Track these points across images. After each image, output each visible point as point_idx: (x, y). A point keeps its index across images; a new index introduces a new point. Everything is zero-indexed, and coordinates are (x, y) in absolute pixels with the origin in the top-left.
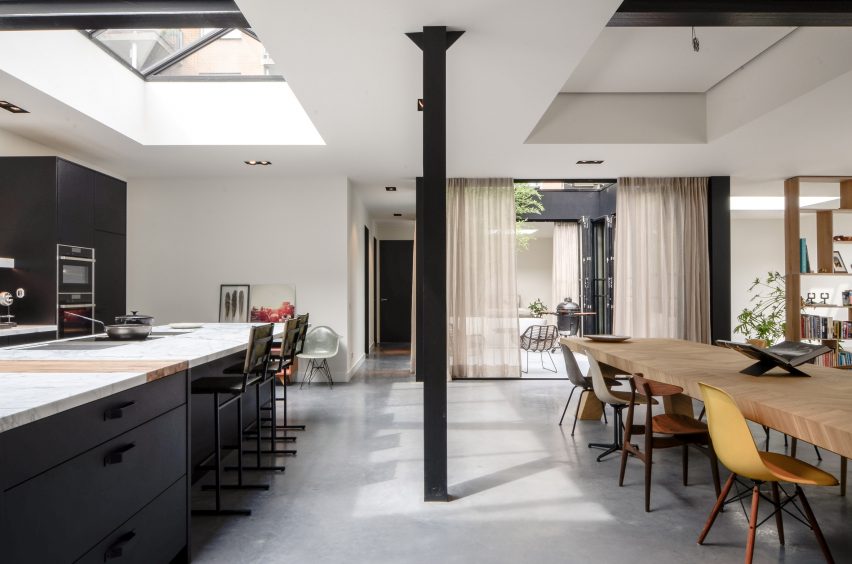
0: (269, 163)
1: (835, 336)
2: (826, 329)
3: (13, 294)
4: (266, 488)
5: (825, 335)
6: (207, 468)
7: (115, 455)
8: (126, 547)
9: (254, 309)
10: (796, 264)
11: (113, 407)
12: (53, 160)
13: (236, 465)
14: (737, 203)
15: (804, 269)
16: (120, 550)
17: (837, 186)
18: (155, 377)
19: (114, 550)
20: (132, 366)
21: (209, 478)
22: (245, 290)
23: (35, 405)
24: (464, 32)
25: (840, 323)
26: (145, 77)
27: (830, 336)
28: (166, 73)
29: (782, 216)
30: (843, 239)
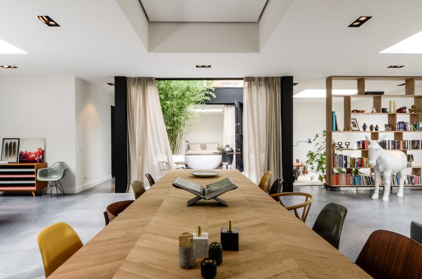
0: (15, 67)
1: (351, 166)
2: (346, 162)
5: (346, 166)
9: (21, 152)
15: (334, 129)
25: (354, 159)
27: (349, 166)
30: (357, 111)
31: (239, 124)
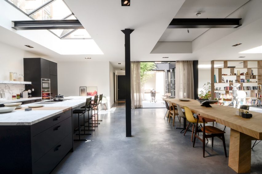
0: (91, 58)
3: (31, 90)
4: (91, 134)
5: (220, 97)
6: (77, 130)
7: (56, 129)
8: (59, 148)
9: (88, 92)
10: (213, 80)
11: (55, 118)
12: (40, 59)
13: (84, 129)
14: (200, 66)
15: (215, 82)
16: (58, 149)
17: (223, 62)
18: (65, 111)
19: (56, 149)
20: (60, 108)
21: (77, 133)
22: (85, 88)
23: (39, 118)
24: (134, 30)
26: (61, 38)
28: (66, 37)
29: (210, 69)
30: (224, 75)
31: (167, 79)
